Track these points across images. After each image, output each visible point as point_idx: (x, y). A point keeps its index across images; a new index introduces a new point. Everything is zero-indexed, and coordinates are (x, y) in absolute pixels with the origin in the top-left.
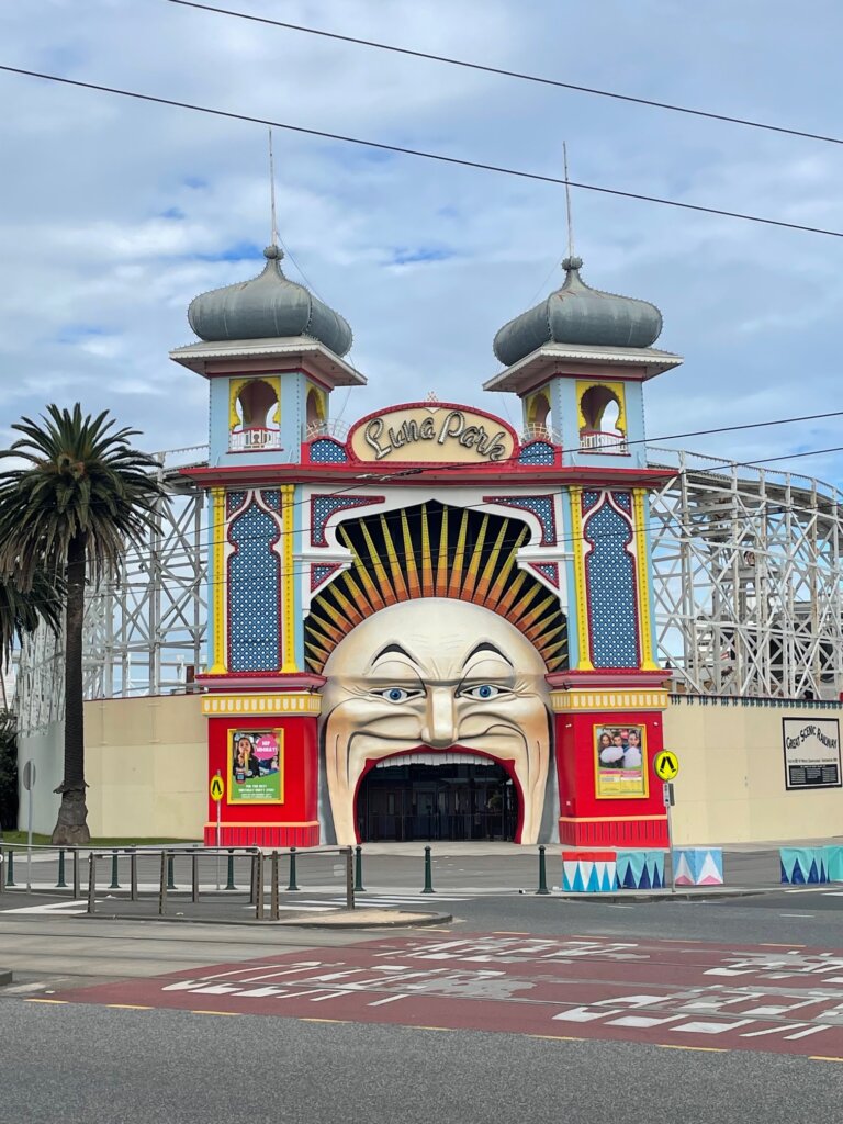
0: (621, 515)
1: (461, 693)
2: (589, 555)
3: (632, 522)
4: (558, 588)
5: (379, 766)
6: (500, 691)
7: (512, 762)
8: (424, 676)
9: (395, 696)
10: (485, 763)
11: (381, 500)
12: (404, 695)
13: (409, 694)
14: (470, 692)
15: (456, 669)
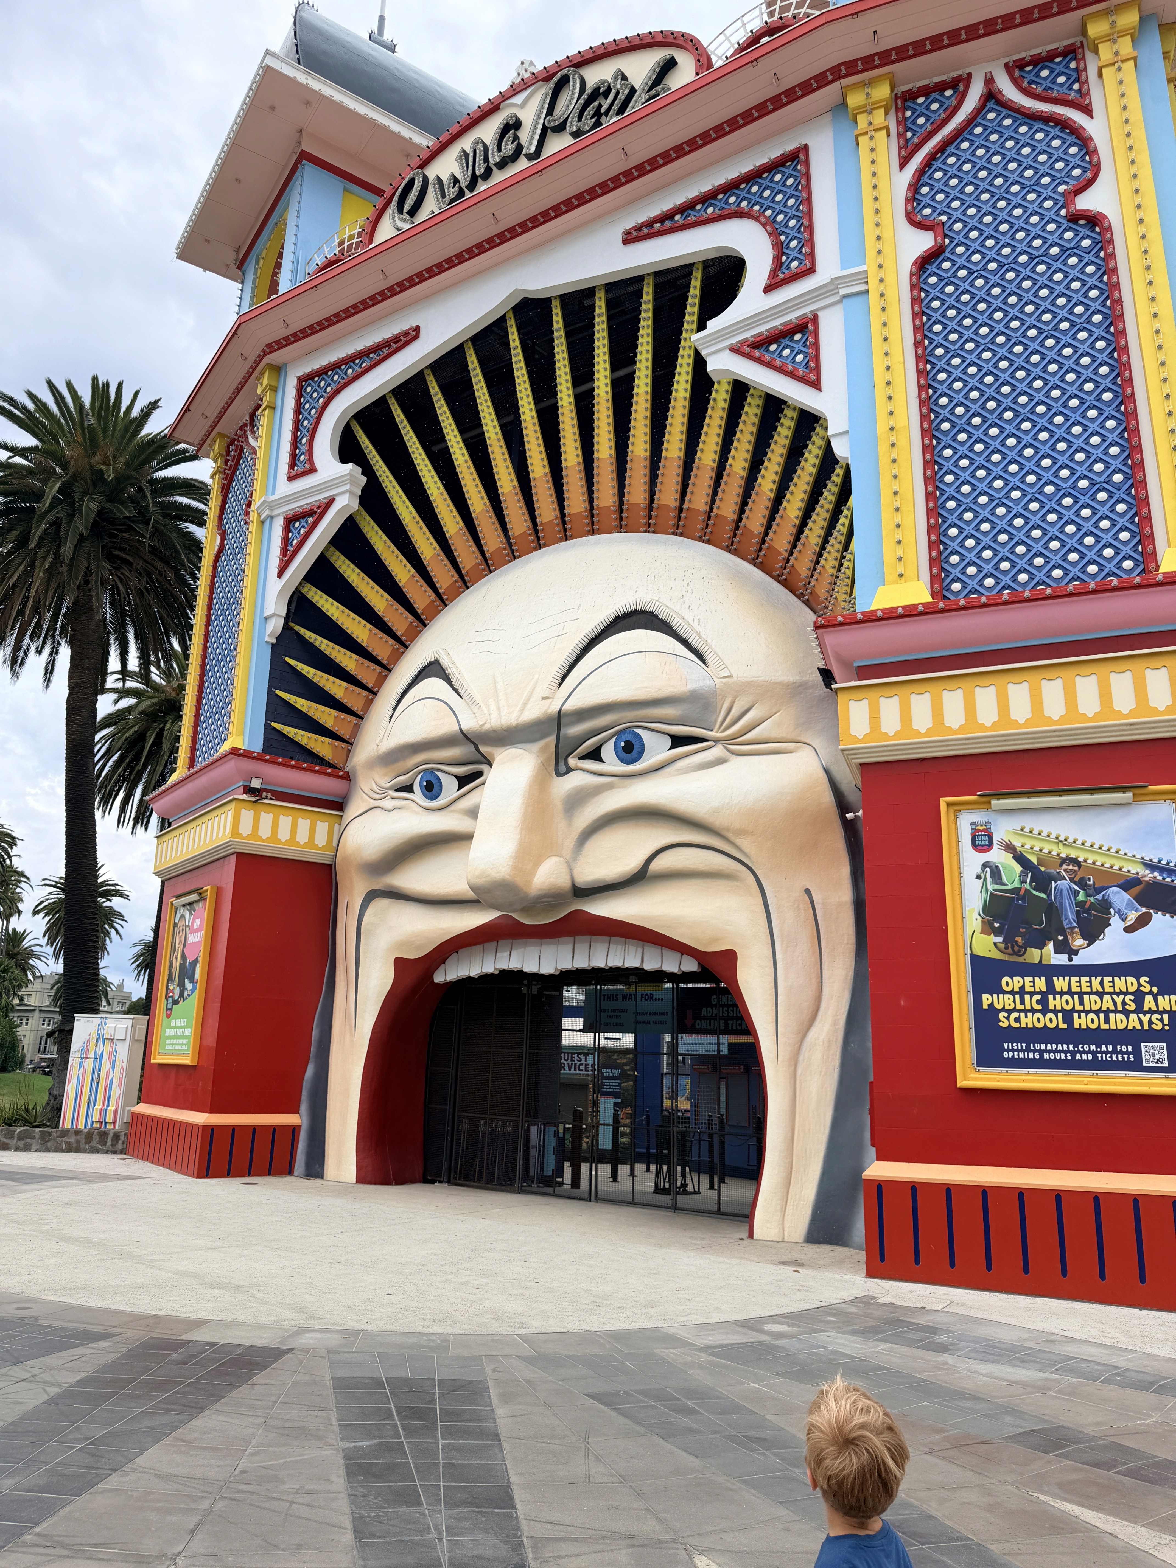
0: (1046, 119)
1: (572, 761)
2: (924, 263)
3: (1091, 127)
4: (816, 385)
5: (439, 978)
6: (678, 741)
7: (729, 957)
8: (469, 723)
9: (431, 789)
10: (671, 964)
11: (412, 336)
12: (449, 785)
13: (463, 781)
14: (595, 755)
15: (542, 690)
